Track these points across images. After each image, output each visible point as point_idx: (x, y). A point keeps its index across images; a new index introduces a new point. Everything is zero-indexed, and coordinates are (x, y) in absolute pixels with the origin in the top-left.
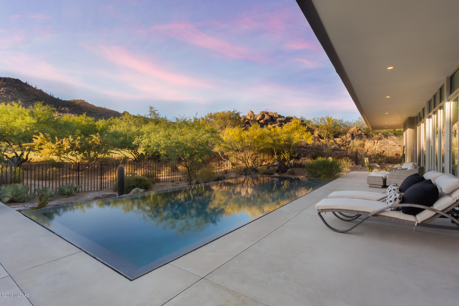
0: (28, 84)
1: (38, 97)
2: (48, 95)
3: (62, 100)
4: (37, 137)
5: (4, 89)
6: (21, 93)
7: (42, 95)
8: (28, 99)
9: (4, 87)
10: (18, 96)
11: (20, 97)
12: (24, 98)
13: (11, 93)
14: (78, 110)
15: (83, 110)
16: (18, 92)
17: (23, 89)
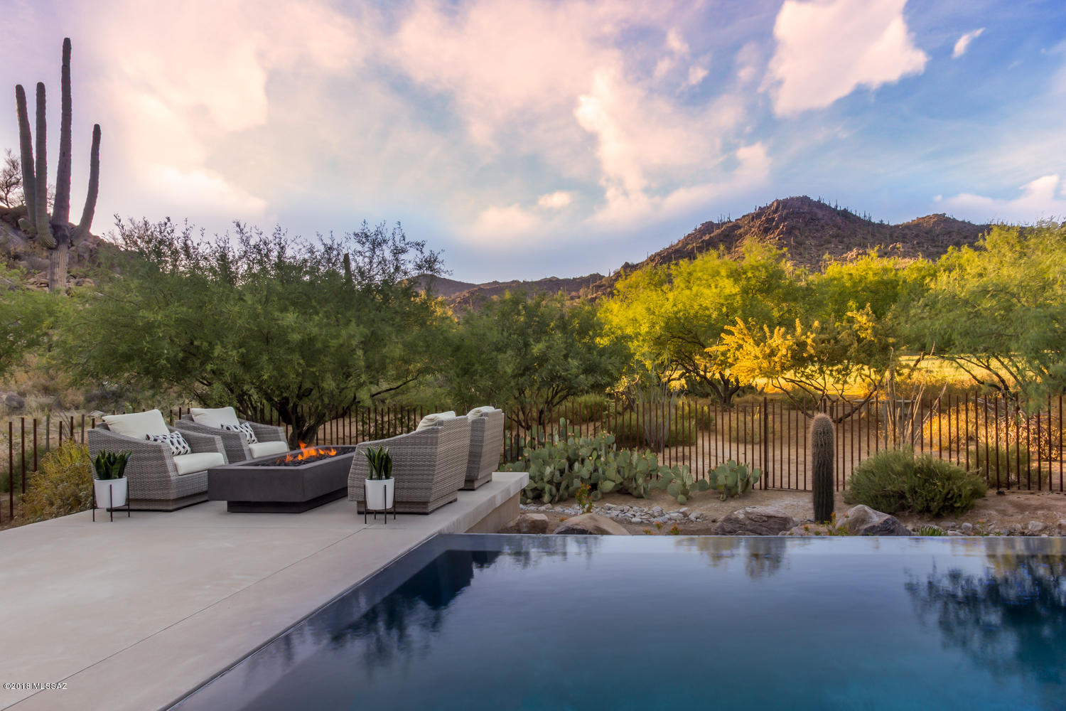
0: (822, 202)
1: (839, 229)
2: (859, 218)
3: (891, 224)
4: (732, 329)
5: (784, 226)
6: (811, 227)
7: (847, 222)
8: (821, 237)
9: (784, 222)
10: (806, 234)
11: (810, 238)
12: (815, 237)
13: (794, 231)
14: (926, 246)
15: (940, 244)
16: (806, 225)
17: (814, 218)
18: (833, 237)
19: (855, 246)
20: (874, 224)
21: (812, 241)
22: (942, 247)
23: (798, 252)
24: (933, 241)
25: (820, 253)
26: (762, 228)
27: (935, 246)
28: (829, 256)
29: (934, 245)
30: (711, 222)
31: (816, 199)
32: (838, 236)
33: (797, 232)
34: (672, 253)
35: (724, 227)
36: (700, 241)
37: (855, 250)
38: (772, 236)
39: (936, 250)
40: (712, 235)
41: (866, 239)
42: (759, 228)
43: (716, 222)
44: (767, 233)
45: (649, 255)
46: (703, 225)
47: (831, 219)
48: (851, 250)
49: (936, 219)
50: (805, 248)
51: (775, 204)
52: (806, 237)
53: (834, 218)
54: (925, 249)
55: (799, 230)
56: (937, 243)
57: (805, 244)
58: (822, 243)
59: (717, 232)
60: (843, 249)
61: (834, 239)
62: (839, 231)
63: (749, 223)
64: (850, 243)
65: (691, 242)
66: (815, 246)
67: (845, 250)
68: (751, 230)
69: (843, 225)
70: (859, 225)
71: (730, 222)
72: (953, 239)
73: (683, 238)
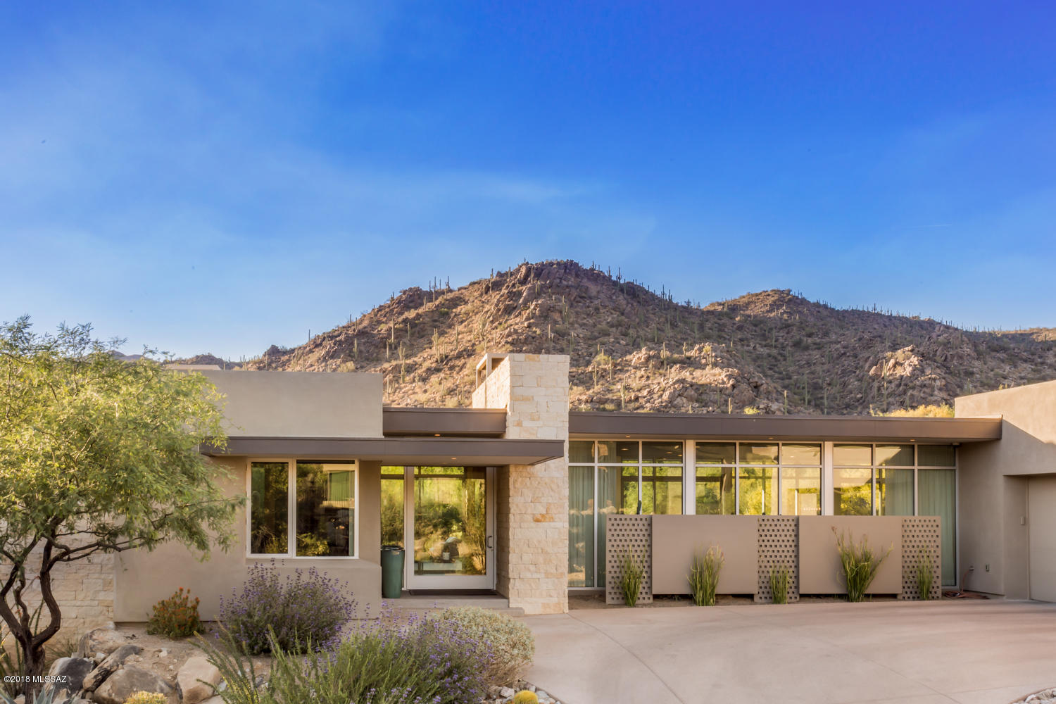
5: (536, 305)
6: (578, 309)
7: (635, 304)
8: (595, 326)
9: (537, 298)
10: (571, 320)
11: (576, 325)
12: (584, 324)
13: (551, 314)
14: (752, 346)
15: (773, 343)
16: (571, 306)
17: (584, 295)
18: (612, 326)
19: (647, 340)
20: (676, 307)
21: (580, 330)
22: (776, 347)
23: (558, 346)
24: (764, 337)
25: (592, 350)
26: (502, 306)
27: (765, 346)
28: (606, 357)
29: (764, 343)
30: (418, 290)
31: (587, 266)
32: (619, 324)
33: (556, 316)
34: (355, 336)
35: (440, 299)
36: (400, 319)
37: (644, 351)
38: (518, 319)
39: (768, 351)
40: (420, 311)
41: (663, 331)
42: (497, 305)
43: (425, 288)
44: (510, 314)
45: (312, 336)
46: (405, 292)
47: (611, 298)
48: (639, 348)
49: (776, 297)
50: (569, 341)
51: (523, 270)
52: (572, 324)
53: (614, 297)
54: (751, 348)
55: (561, 312)
56: (769, 341)
57: (569, 335)
58: (596, 334)
59: (428, 306)
60: (627, 345)
61: (614, 329)
62: (623, 317)
63: (481, 295)
64: (638, 337)
65: (384, 320)
66: (586, 339)
67: (630, 347)
68: (483, 307)
69: (628, 309)
70: (654, 309)
71: (450, 291)
72: (792, 337)
73: (370, 311)
